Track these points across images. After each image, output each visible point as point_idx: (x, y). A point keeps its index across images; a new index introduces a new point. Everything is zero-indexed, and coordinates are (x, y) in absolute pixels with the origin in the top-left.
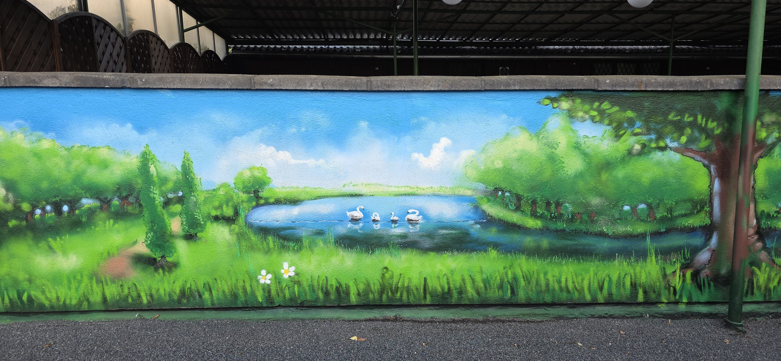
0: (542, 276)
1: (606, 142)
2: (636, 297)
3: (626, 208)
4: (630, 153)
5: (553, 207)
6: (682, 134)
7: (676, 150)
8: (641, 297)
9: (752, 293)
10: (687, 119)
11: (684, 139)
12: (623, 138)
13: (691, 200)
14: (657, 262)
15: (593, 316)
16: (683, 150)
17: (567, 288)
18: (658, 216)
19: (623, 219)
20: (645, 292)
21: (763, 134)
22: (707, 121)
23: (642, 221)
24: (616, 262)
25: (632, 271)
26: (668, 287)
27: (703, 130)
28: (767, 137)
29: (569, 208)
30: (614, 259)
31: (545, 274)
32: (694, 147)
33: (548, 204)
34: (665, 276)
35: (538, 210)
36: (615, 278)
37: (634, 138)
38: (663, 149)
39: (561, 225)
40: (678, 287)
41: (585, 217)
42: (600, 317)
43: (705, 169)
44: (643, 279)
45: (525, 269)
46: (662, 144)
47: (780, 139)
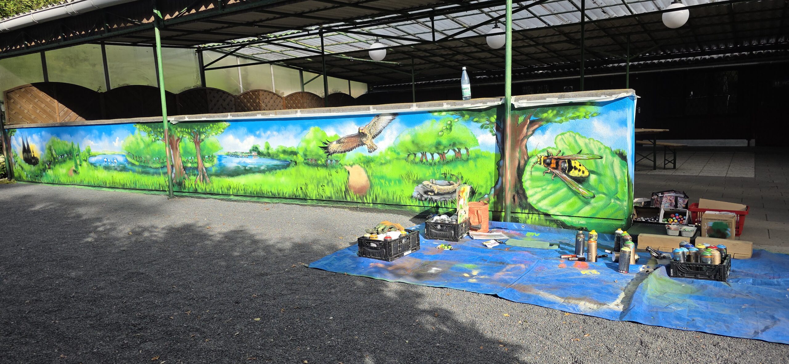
1: (147, 138)
2: (160, 189)
3: (154, 159)
4: (152, 141)
6: (161, 135)
7: (161, 140)
9: (185, 189)
11: (162, 137)
12: (150, 137)
14: (163, 177)
16: (163, 140)
18: (161, 161)
19: (154, 162)
20: (162, 187)
23: (158, 163)
25: (159, 180)
26: (167, 185)
28: (180, 136)
29: (143, 159)
30: (154, 175)
31: (142, 179)
33: (139, 157)
34: (165, 181)
35: (138, 159)
36: (156, 182)
37: (152, 137)
38: (158, 140)
39: (143, 164)
41: (147, 162)
44: (161, 182)
45: (137, 177)
46: (158, 138)
47: (182, 136)
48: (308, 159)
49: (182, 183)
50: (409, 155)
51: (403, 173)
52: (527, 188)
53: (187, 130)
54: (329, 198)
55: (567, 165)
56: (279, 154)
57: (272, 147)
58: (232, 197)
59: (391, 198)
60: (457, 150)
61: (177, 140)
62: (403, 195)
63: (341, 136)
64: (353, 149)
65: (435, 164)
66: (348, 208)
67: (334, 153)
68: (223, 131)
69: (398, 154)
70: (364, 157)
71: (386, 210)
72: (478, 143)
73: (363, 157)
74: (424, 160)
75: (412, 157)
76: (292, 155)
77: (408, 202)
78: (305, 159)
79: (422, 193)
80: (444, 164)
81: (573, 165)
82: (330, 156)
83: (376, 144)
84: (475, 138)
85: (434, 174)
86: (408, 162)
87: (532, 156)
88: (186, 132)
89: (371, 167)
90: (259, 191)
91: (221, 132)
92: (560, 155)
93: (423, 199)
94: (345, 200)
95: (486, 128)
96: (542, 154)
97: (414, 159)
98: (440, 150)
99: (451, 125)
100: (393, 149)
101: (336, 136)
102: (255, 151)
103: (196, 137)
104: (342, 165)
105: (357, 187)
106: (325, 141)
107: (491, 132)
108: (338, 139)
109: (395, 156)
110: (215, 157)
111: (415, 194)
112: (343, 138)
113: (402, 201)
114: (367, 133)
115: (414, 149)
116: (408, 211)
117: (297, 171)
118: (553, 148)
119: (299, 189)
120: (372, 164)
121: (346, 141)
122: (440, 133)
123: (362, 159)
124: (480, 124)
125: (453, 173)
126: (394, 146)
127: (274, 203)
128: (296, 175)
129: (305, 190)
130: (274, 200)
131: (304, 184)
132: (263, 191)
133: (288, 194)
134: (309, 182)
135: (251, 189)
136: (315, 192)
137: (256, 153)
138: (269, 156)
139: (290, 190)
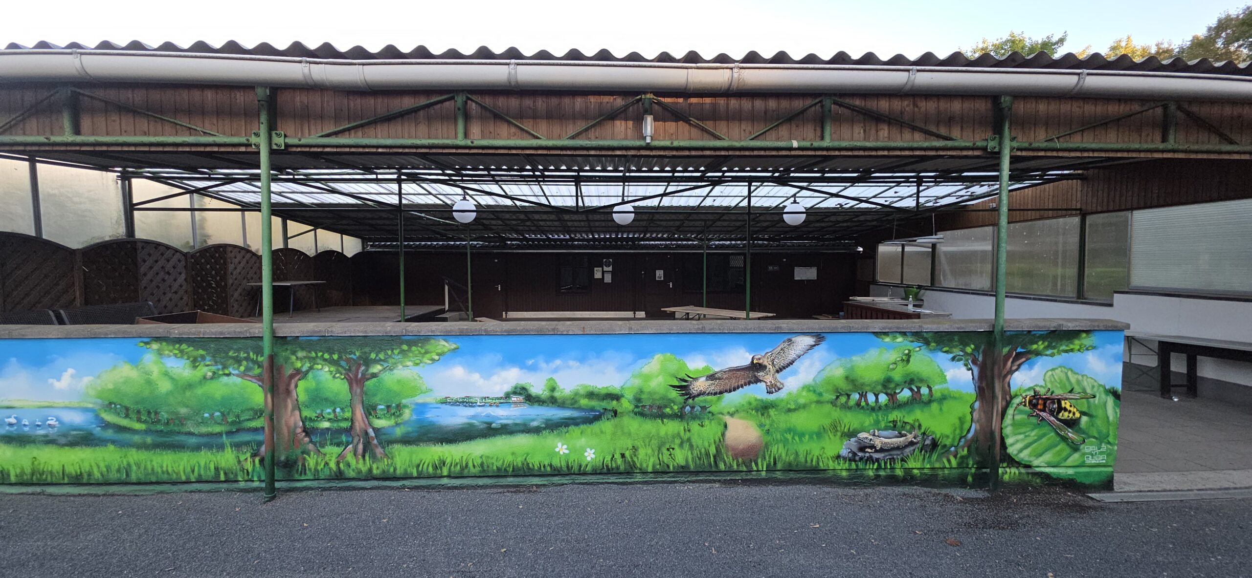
0: (149, 463)
1: (187, 371)
2: (219, 477)
3: (206, 415)
4: (205, 378)
5: (153, 416)
6: (240, 365)
7: (238, 375)
8: (222, 478)
9: (305, 474)
10: (243, 355)
11: (242, 368)
12: (199, 368)
13: (252, 409)
14: (232, 451)
15: (186, 491)
16: (243, 375)
17: (167, 471)
18: (230, 420)
19: (204, 422)
20: (225, 474)
21: (299, 365)
22: (257, 356)
23: (219, 424)
24: (202, 453)
25: (215, 459)
26: (242, 470)
27: (255, 362)
28: (302, 366)
29: (164, 415)
30: (201, 451)
31: (151, 461)
32: (250, 374)
33: (149, 413)
34: (239, 462)
35: (142, 417)
36: (202, 464)
37: (207, 368)
38: (228, 375)
39: (160, 427)
40: (250, 470)
41: (177, 422)
42: (193, 491)
43: (260, 388)
44: (223, 464)
45: (136, 457)
46: (227, 372)
47: (311, 368)
48: (644, 406)
49: (295, 462)
50: (838, 397)
51: (827, 422)
52: (1007, 436)
53: (326, 356)
54: (682, 467)
55: (1056, 406)
56: (577, 398)
57: (561, 388)
58: (445, 481)
59: (803, 460)
60: (916, 390)
61: (292, 376)
62: (824, 456)
63: (717, 370)
64: (738, 388)
65: (880, 408)
66: (719, 481)
67: (699, 395)
68: (437, 358)
69: (820, 394)
70: (759, 400)
71: (791, 479)
72: (946, 380)
73: (756, 400)
74: (863, 403)
75: (843, 399)
76: (609, 401)
77: (832, 465)
78: (637, 407)
79: (855, 450)
80: (894, 408)
81: (1063, 405)
82: (690, 401)
83: (782, 381)
84: (943, 373)
85: (877, 422)
86: (836, 407)
87: (1016, 396)
88: (325, 360)
89: (769, 416)
90: (520, 465)
91: (433, 360)
92: (1049, 393)
93: (857, 458)
94: (714, 469)
95: (959, 360)
96: (1028, 393)
97: (846, 402)
98: (889, 388)
99: (909, 356)
100: (811, 388)
101: (707, 368)
102: (520, 394)
103: (354, 368)
104: (713, 414)
105: (741, 447)
106: (682, 375)
107: (966, 365)
108: (711, 373)
109: (814, 398)
110: (405, 406)
111: (844, 452)
112: (721, 371)
113: (821, 464)
114: (767, 364)
115: (847, 388)
116: (829, 478)
117: (616, 426)
118: (1041, 386)
119: (618, 456)
120: (772, 412)
121: (725, 376)
122: (891, 367)
123: (754, 403)
124: (951, 356)
125: (906, 420)
126: (813, 383)
127: (556, 486)
128: (614, 434)
129: (632, 458)
130: (556, 479)
131: (630, 447)
132: (531, 466)
133: (592, 466)
134: (642, 444)
135: (499, 464)
136: (652, 460)
137: (521, 398)
138: (553, 403)
139: (598, 460)
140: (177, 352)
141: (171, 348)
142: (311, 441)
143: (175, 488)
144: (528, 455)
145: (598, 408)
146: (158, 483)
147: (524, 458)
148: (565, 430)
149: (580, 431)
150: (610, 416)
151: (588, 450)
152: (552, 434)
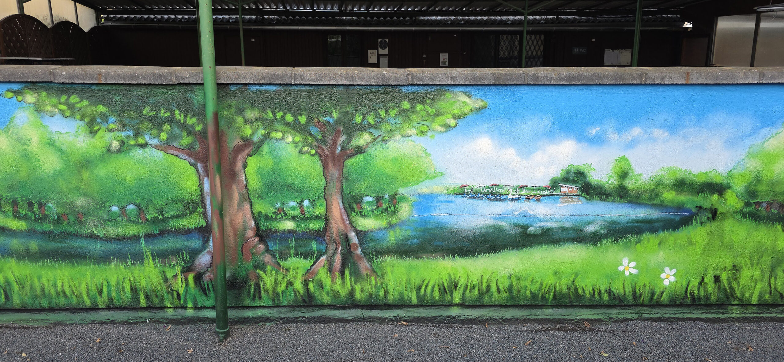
0: (36, 280)
1: (81, 138)
2: (138, 301)
3: (115, 209)
4: (109, 150)
5: (36, 207)
6: (161, 131)
7: (157, 147)
8: (143, 302)
9: (260, 298)
10: (164, 114)
11: (164, 136)
12: (99, 134)
13: (181, 200)
14: (155, 264)
15: (93, 322)
16: (166, 147)
17: (64, 292)
18: (149, 217)
19: (112, 220)
20: (147, 297)
21: (248, 131)
22: (185, 116)
23: (133, 222)
24: (112, 266)
25: (130, 275)
26: (171, 291)
27: (183, 126)
28: (253, 133)
29: (52, 209)
30: (110, 263)
31: (39, 278)
32: (175, 144)
33: (30, 204)
34: (166, 280)
35: (21, 211)
36: (113, 282)
37: (111, 134)
38: (144, 146)
39: (48, 227)
40: (181, 292)
41: (72, 219)
42: (101, 323)
43: (192, 167)
44: (143, 283)
45: (17, 272)
46: (141, 141)
47: (267, 137)
48: (759, 204)
49: (245, 281)
53: (289, 118)
56: (660, 189)
57: (637, 173)
58: (455, 312)
61: (238, 150)
68: (453, 122)
76: (707, 194)
78: (748, 204)
88: (287, 124)
90: (564, 289)
91: (447, 126)
102: (574, 182)
103: (329, 139)
110: (403, 199)
117: (712, 234)
119: (709, 279)
127: (615, 322)
128: (708, 246)
129: (730, 283)
130: (614, 313)
131: (729, 266)
132: (580, 291)
133: (670, 294)
134: (749, 262)
135: (535, 288)
136: (759, 286)
137: (573, 189)
138: (621, 197)
139: (679, 285)
140: (63, 107)
141: (54, 100)
142: (267, 250)
143: (77, 317)
144: (577, 275)
145: (689, 206)
146: (51, 310)
147: (572, 279)
148: (635, 239)
149: (657, 242)
150: (705, 219)
151: (667, 270)
152: (616, 245)
